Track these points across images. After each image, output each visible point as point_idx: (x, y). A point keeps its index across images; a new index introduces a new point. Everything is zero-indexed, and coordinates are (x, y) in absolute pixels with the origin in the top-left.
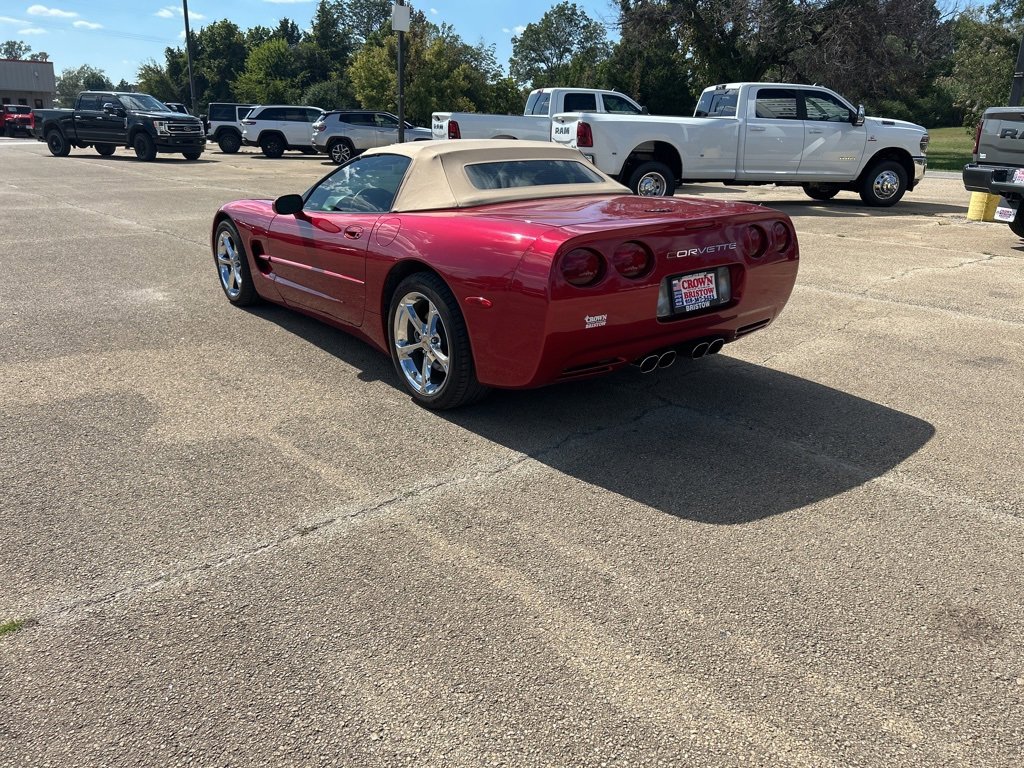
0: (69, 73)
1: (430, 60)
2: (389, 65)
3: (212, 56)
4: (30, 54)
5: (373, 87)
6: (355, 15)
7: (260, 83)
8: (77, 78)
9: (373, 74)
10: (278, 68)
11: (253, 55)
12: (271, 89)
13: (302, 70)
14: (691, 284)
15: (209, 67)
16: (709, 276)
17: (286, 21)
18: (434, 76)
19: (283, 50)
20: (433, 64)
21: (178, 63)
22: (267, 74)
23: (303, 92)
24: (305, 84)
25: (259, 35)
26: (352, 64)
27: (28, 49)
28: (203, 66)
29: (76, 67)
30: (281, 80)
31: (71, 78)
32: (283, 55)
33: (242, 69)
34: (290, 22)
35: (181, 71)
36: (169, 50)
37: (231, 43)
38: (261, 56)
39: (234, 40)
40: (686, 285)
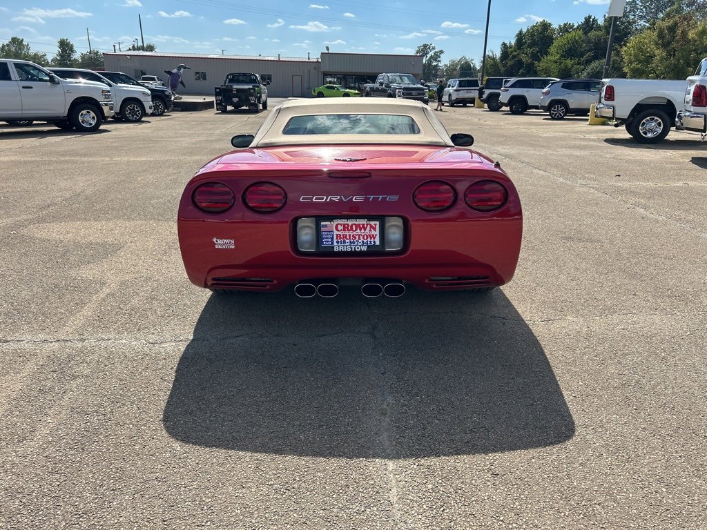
0: (453, 62)
1: (693, 38)
2: (657, 44)
3: (530, 46)
4: (434, 51)
5: (640, 62)
6: (645, 7)
7: (556, 62)
8: (457, 65)
9: (642, 51)
10: (571, 51)
11: (555, 43)
12: (563, 66)
13: (588, 51)
14: (346, 227)
15: (526, 54)
16: (372, 223)
17: (590, 17)
18: (695, 51)
19: (577, 38)
20: (696, 41)
21: (507, 52)
22: (562, 56)
23: (585, 68)
24: (588, 62)
25: (566, 28)
26: (626, 46)
27: (434, 48)
28: (523, 53)
29: (457, 58)
30: (571, 59)
31: (453, 65)
32: (577, 41)
33: (547, 53)
34: (592, 17)
35: (508, 57)
36: (504, 44)
37: (544, 36)
38: (560, 44)
39: (546, 34)
40: (340, 228)
